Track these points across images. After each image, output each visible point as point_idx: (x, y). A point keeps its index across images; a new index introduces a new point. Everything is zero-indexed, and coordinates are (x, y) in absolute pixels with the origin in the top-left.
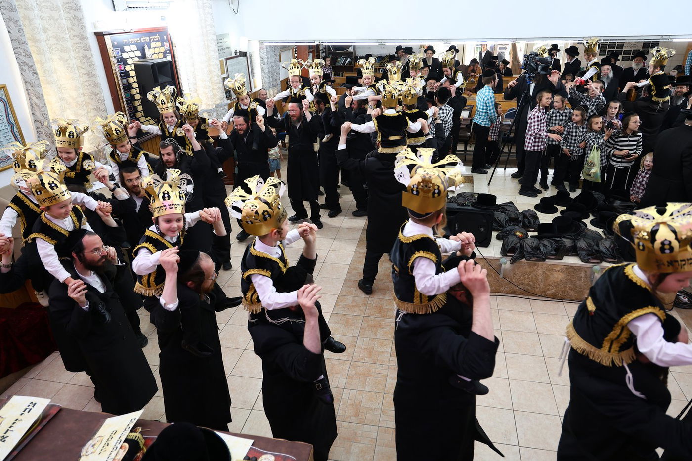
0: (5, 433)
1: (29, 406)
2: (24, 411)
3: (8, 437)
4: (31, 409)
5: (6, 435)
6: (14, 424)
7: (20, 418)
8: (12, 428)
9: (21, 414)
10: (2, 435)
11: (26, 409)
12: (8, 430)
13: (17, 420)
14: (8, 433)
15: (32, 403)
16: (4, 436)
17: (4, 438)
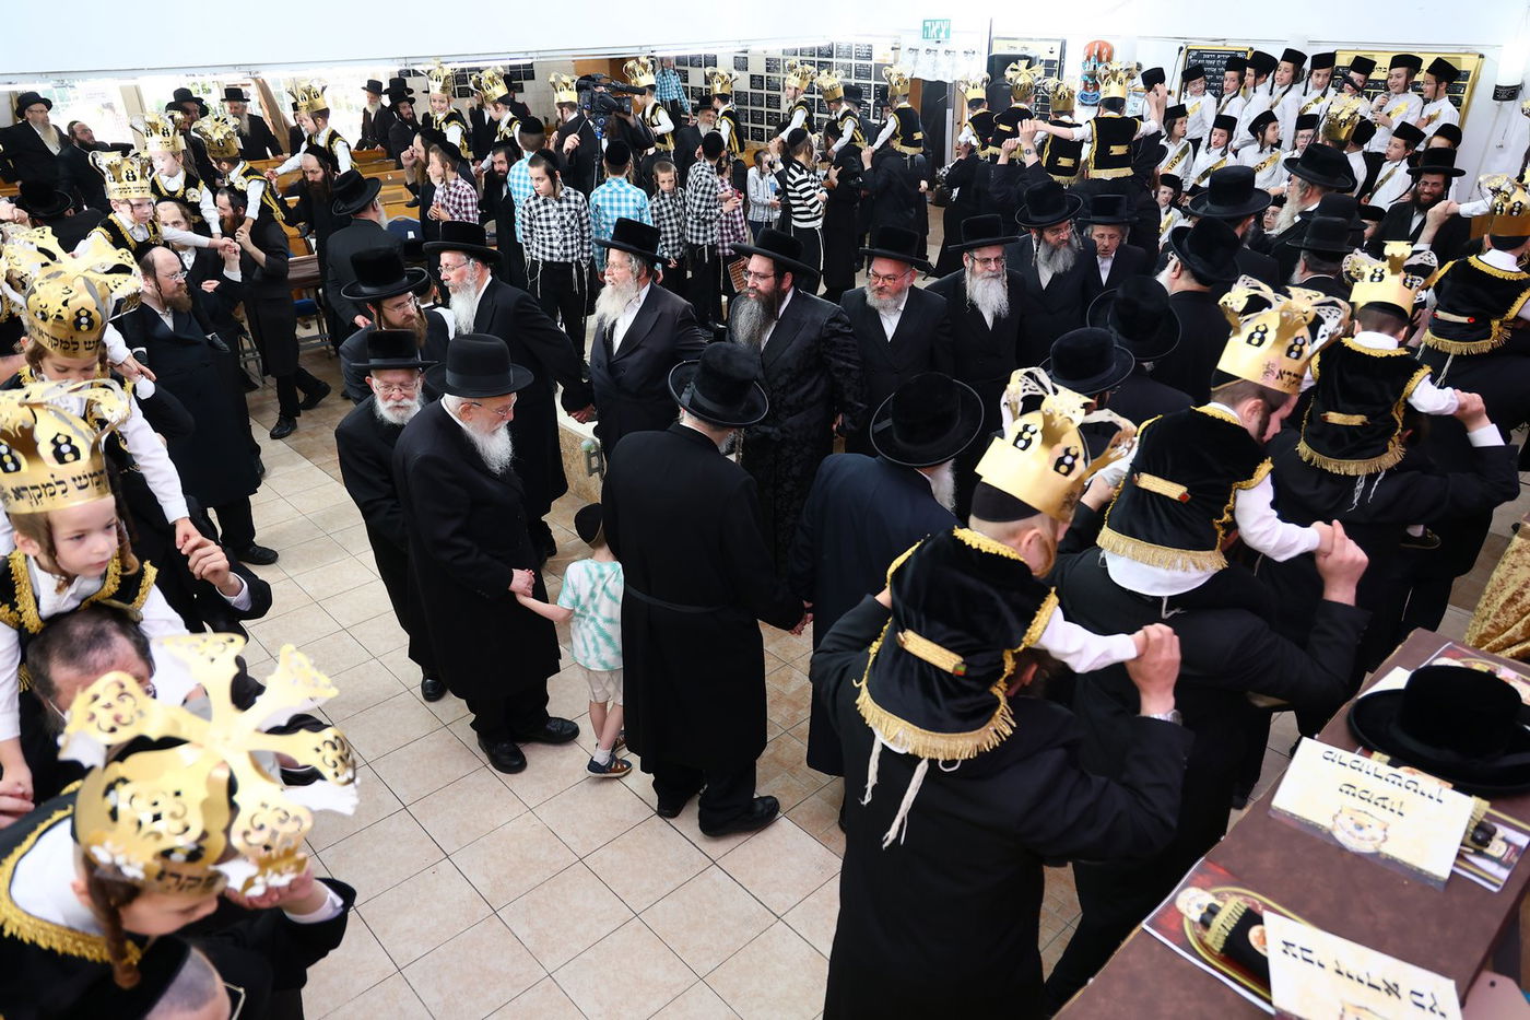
0: (1379, 989)
1: (1295, 956)
2: (1311, 962)
3: (1384, 981)
4: (1302, 949)
5: (1383, 986)
6: (1351, 977)
7: (1331, 966)
8: (1362, 978)
9: (1322, 966)
10: (1384, 994)
11: (1305, 959)
12: (1370, 985)
13: (1339, 972)
14: (1376, 984)
15: (1285, 952)
16: (1387, 990)
17: (1389, 987)
